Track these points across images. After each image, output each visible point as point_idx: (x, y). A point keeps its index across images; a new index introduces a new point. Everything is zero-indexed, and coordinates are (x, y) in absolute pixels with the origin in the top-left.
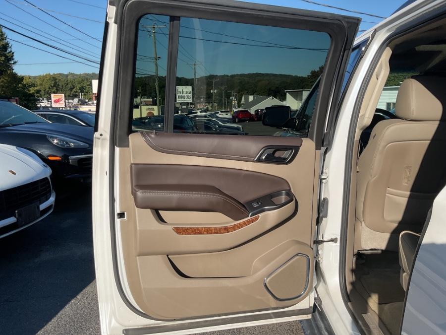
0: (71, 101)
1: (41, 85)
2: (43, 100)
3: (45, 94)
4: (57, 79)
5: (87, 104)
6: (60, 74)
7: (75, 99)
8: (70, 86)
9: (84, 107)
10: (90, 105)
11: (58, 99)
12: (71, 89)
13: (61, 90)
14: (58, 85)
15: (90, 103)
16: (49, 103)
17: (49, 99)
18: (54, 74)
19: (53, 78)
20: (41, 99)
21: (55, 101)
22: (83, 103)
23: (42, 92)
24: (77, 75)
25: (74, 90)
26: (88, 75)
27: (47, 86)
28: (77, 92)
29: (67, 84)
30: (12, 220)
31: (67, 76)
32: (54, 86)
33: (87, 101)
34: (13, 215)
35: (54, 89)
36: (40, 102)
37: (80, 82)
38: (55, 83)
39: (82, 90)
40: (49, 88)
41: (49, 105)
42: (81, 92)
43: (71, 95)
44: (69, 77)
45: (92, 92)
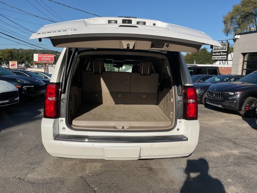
0: (20, 65)
1: (2, 55)
2: (4, 64)
3: (4, 61)
4: (12, 52)
5: (30, 67)
6: (15, 49)
7: (23, 64)
8: (20, 56)
9: (28, 69)
10: (32, 68)
11: (14, 64)
12: (21, 58)
13: (15, 59)
14: (13, 55)
15: (32, 66)
16: (7, 66)
17: (8, 63)
18: (11, 49)
19: (10, 51)
20: (2, 63)
21: (12, 65)
22: (28, 66)
23: (3, 59)
24: (25, 50)
25: (23, 59)
26: (31, 50)
27: (6, 56)
28: (24, 60)
29: (19, 55)
30: (7, 101)
31: (18, 50)
32: (10, 56)
33: (30, 65)
34: (8, 100)
35: (11, 58)
36: (1, 65)
37: (26, 54)
38: (11, 54)
39: (27, 59)
40: (8, 57)
41: (7, 67)
42: (27, 60)
43: (21, 62)
44: (20, 51)
45: (33, 60)
